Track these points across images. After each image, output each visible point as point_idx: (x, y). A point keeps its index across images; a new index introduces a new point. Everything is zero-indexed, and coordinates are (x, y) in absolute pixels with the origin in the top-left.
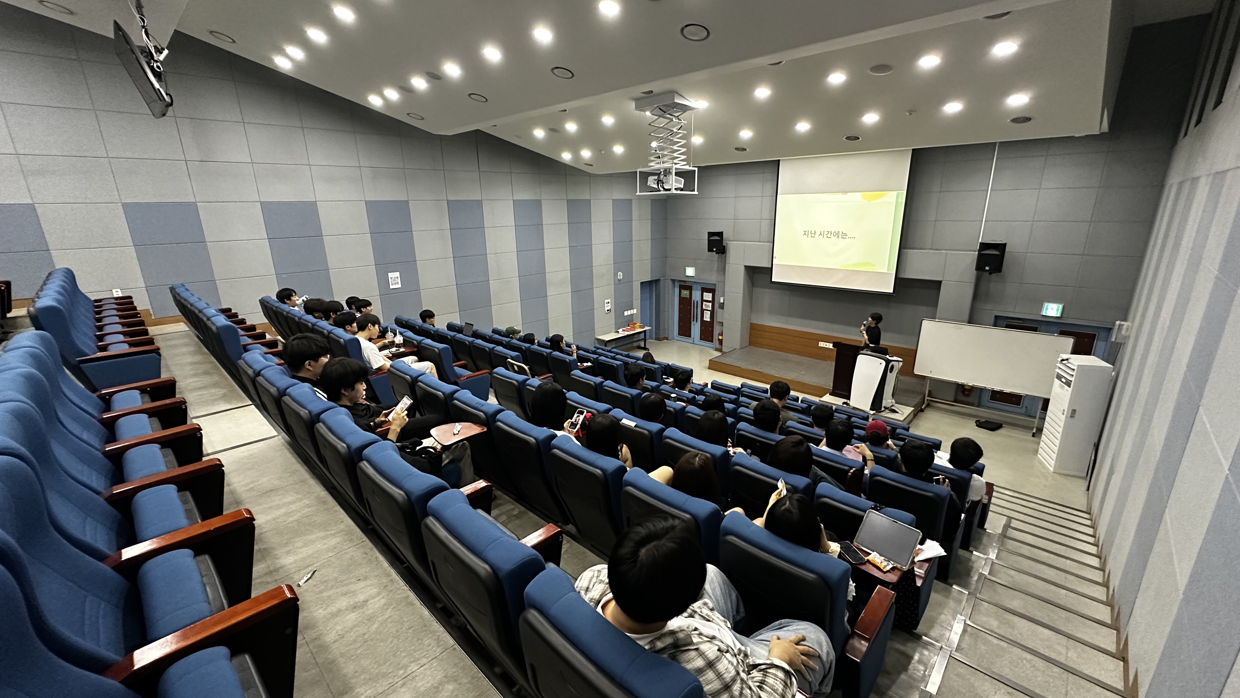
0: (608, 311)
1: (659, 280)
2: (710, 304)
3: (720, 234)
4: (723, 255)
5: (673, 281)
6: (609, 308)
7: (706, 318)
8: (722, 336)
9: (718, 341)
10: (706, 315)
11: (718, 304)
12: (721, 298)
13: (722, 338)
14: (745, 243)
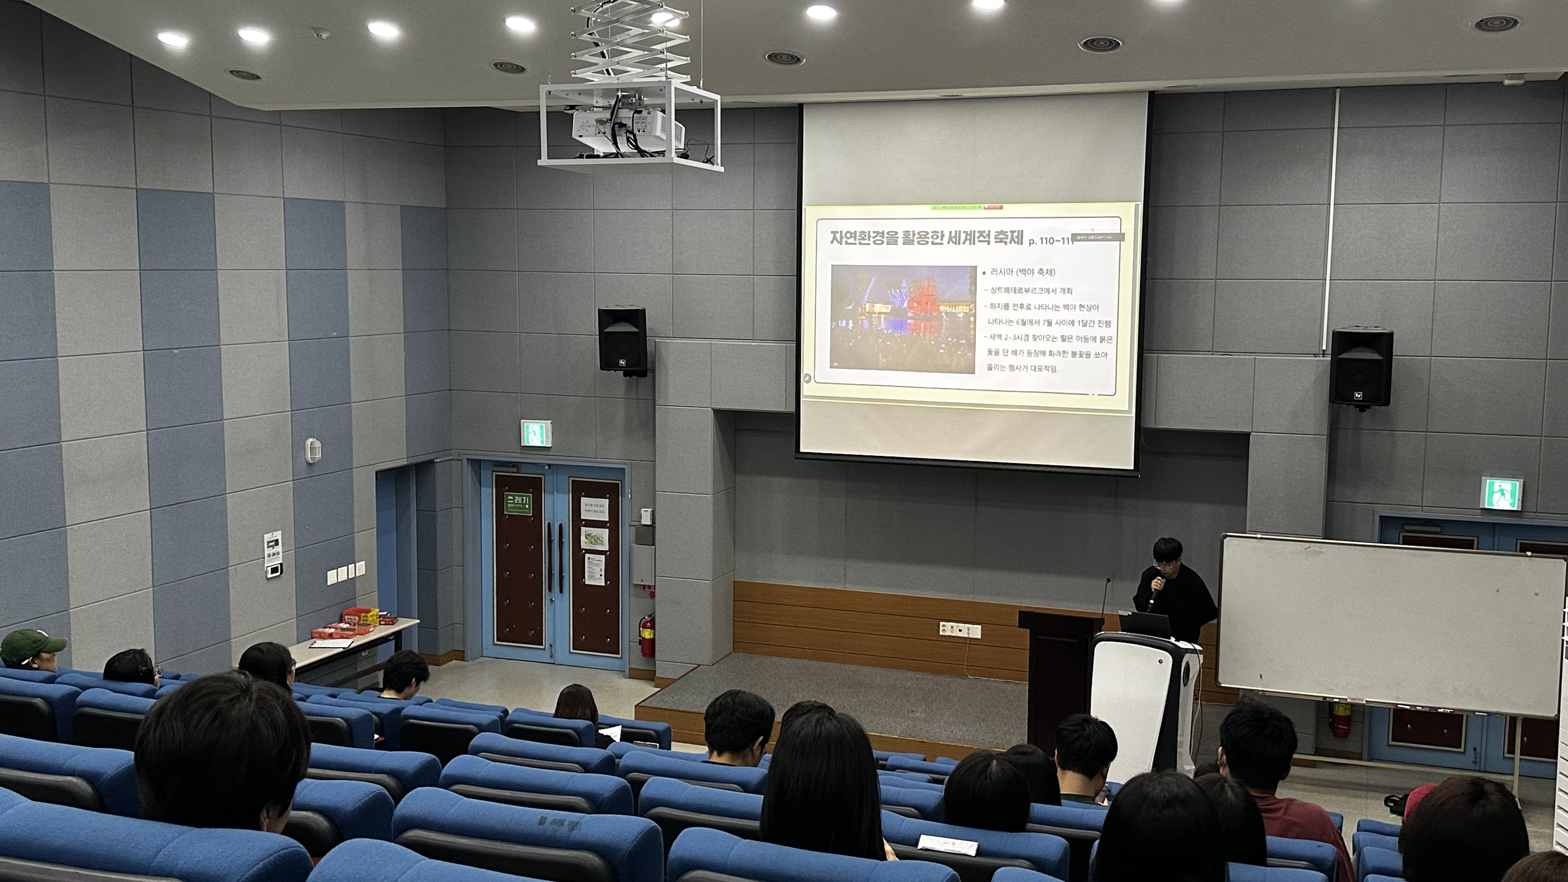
0: (274, 570)
1: (431, 462)
2: (605, 533)
3: (636, 317)
4: (643, 381)
5: (477, 464)
6: (277, 562)
7: (591, 577)
8: (653, 627)
9: (640, 646)
10: (594, 567)
11: (633, 529)
12: (643, 509)
13: (652, 636)
14: (713, 344)
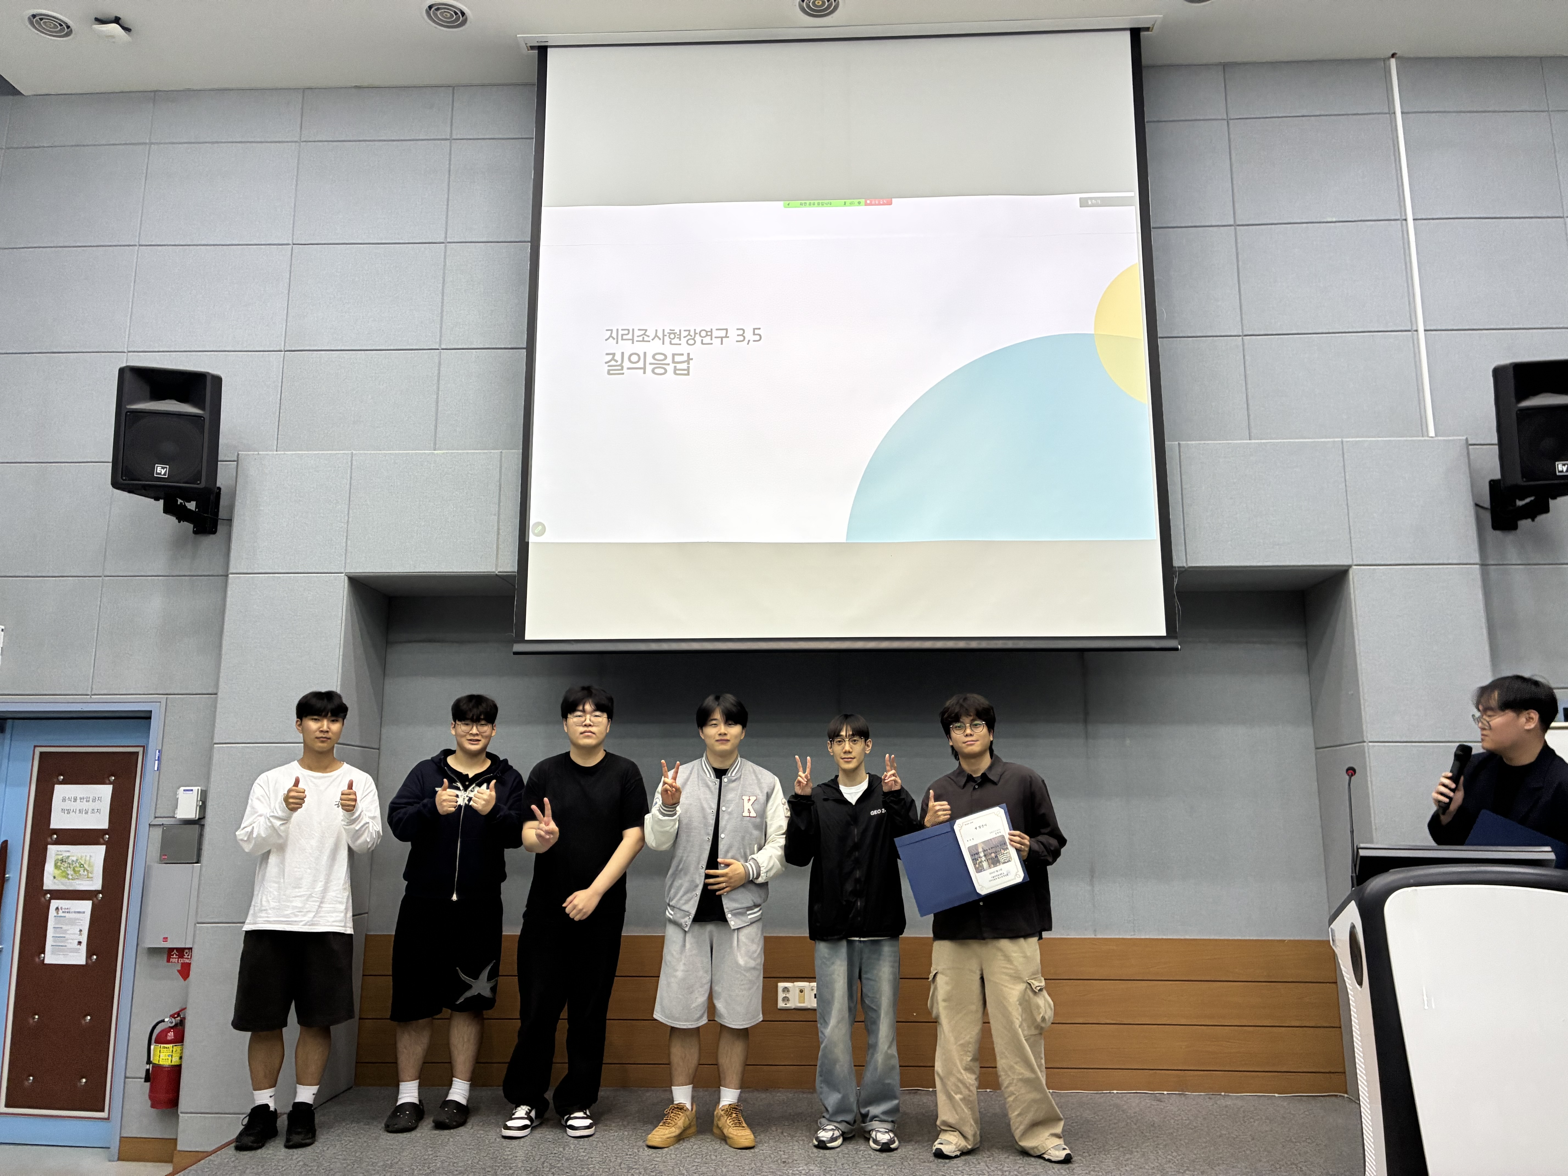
2: (96, 854)
3: (200, 388)
4: (207, 541)
7: (57, 949)
8: (179, 1039)
9: (148, 1084)
10: (65, 927)
11: (157, 833)
12: (182, 788)
13: (175, 1061)
14: (356, 454)
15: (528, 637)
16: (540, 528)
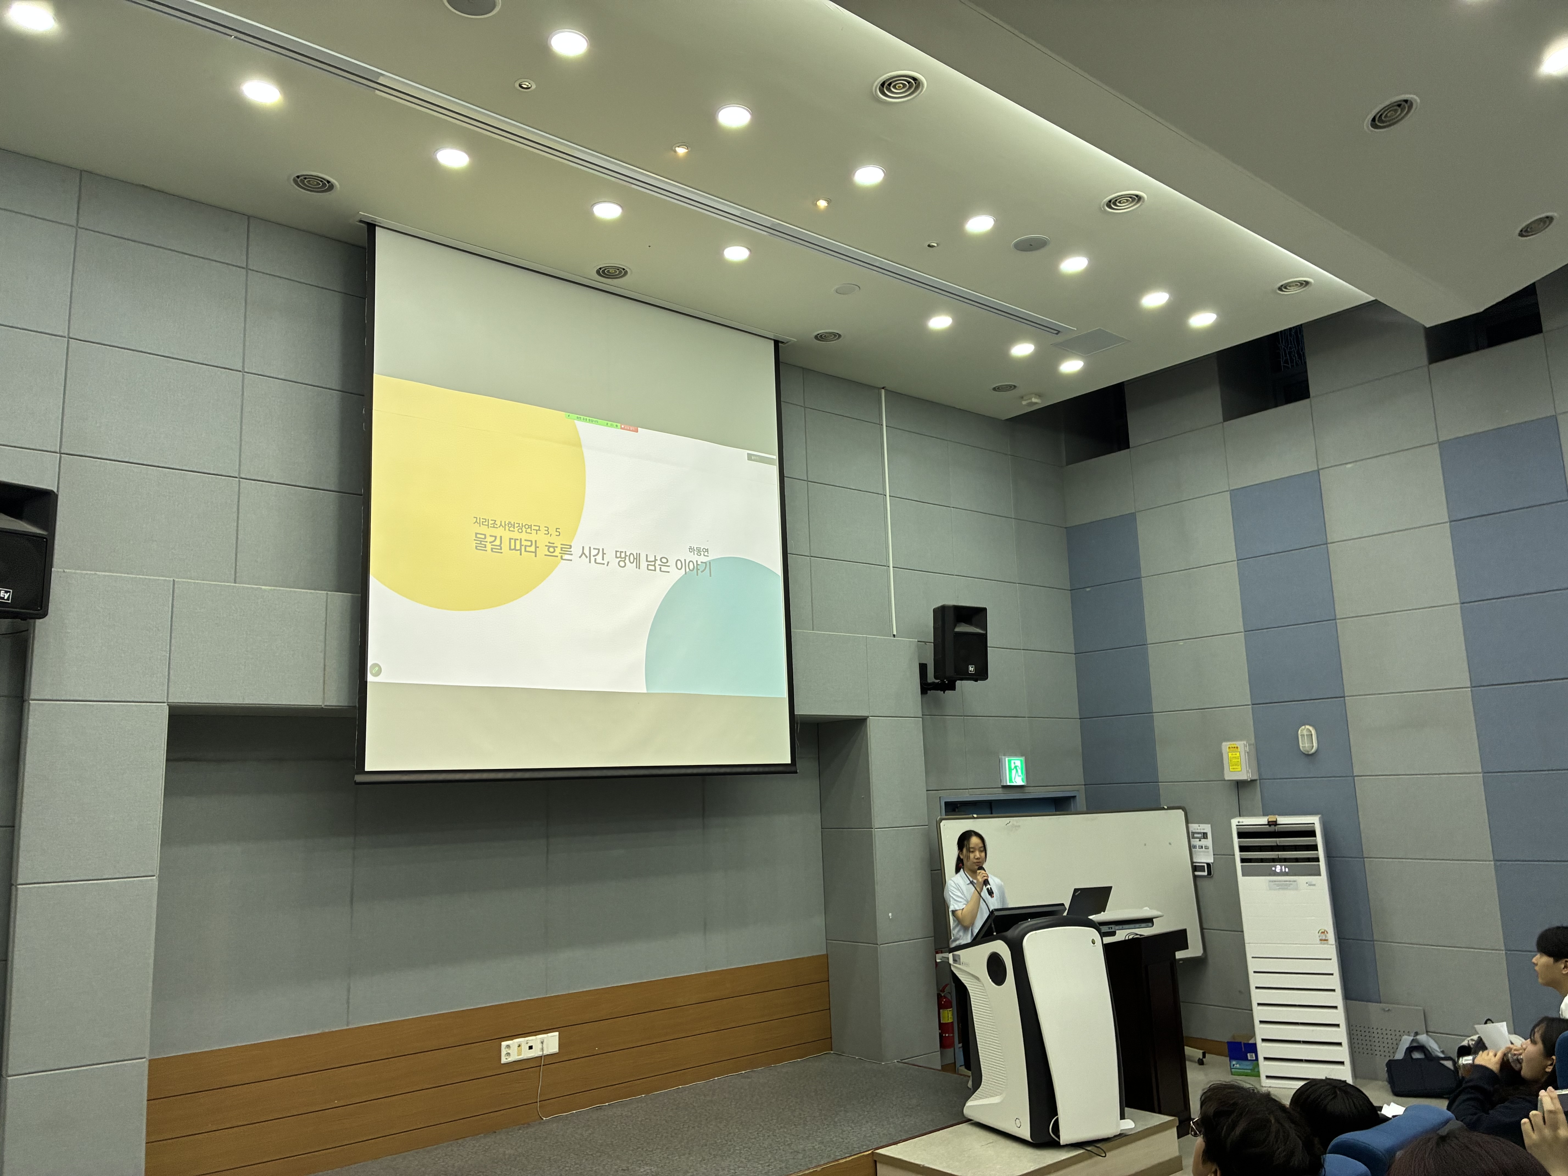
3: (40, 505)
14: (178, 582)
15: (367, 769)
16: (377, 669)
